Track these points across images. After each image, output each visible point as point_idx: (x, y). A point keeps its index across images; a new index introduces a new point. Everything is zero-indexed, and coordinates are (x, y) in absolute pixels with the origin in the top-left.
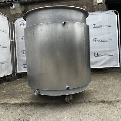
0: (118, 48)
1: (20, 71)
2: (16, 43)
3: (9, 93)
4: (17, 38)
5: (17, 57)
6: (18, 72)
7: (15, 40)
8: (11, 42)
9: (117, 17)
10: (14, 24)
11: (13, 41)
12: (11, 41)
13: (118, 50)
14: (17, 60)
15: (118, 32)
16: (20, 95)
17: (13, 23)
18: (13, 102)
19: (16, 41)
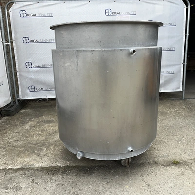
0: (183, 62)
1: (25, 97)
2: (15, 48)
3: (20, 144)
4: (15, 38)
5: (18, 74)
6: (22, 98)
7: (12, 43)
8: (5, 47)
9: (187, 9)
10: (8, 13)
11: (9, 45)
12: (5, 44)
13: (183, 65)
14: (18, 79)
15: (186, 36)
16: (42, 150)
17: (6, 11)
18: (36, 165)
19: (14, 45)
